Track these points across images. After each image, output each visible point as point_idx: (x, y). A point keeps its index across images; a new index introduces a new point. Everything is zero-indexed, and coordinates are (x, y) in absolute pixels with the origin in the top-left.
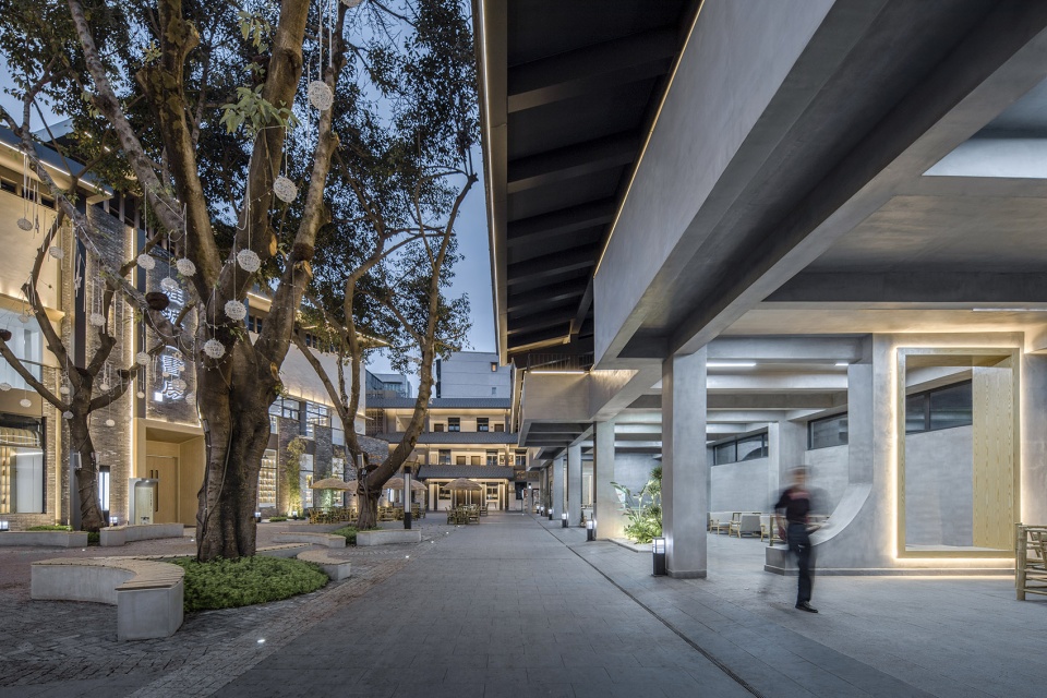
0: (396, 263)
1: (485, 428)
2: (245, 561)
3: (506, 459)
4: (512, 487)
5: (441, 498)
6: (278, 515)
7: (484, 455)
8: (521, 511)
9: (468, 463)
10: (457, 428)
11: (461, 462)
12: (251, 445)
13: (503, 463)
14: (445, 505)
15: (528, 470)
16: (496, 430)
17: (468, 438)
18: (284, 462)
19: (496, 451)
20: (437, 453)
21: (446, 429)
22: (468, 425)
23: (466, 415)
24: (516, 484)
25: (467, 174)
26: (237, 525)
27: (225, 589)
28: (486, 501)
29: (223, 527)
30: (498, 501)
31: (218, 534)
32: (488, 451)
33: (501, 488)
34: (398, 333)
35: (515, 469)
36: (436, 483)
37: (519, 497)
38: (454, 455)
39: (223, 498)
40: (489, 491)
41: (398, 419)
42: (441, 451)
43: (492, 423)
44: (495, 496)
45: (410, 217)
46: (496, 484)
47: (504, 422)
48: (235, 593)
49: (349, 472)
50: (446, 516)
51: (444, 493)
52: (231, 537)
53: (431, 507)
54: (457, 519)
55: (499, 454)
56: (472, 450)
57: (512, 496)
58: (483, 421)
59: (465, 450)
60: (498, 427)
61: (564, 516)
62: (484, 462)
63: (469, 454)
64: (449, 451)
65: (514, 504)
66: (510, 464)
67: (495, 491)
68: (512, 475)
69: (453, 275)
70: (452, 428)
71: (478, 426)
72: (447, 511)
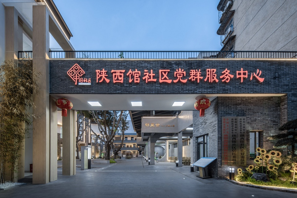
4: (138, 152)
7: (133, 145)
8: (141, 157)
9: (129, 147)
10: (127, 139)
12: (110, 150)
13: (137, 147)
14: (124, 156)
16: (135, 140)
17: (129, 142)
18: (96, 148)
19: (135, 144)
21: (124, 139)
22: (129, 139)
23: (129, 136)
24: (140, 151)
28: (133, 155)
30: (136, 155)
32: (133, 144)
36: (122, 151)
37: (140, 154)
38: (126, 145)
39: (108, 155)
40: (134, 153)
46: (135, 151)
50: (125, 158)
51: (124, 153)
52: (108, 158)
54: (127, 158)
56: (130, 144)
57: (139, 154)
58: (132, 138)
59: (128, 144)
62: (133, 147)
63: (129, 145)
65: (139, 156)
68: (138, 149)
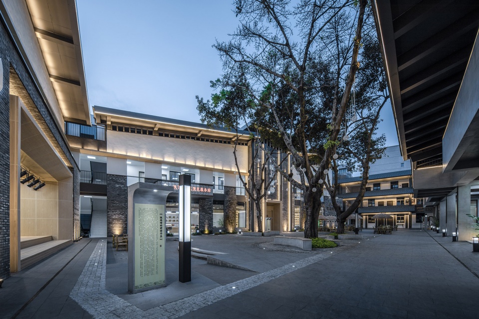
0: (350, 131)
1: (396, 186)
2: (317, 239)
3: (410, 201)
4: (414, 216)
5: (369, 222)
6: (301, 229)
7: (395, 200)
8: (421, 229)
9: (385, 204)
10: (379, 188)
11: (381, 204)
12: (317, 210)
13: (408, 204)
14: (372, 226)
15: (424, 206)
16: (403, 187)
17: (385, 192)
18: (302, 210)
19: (403, 198)
20: (367, 201)
21: (372, 189)
22: (385, 186)
23: (384, 181)
24: (417, 215)
25: (384, 96)
26: (314, 230)
27: (315, 244)
28: (397, 224)
29: (311, 230)
30: (404, 224)
31: (310, 232)
32: (398, 198)
33: (407, 217)
34: (350, 156)
35: (416, 206)
36: (366, 215)
37: (419, 221)
38: (377, 201)
39: (311, 223)
40: (398, 219)
41: (346, 188)
42: (369, 200)
43: (400, 184)
44: (402, 221)
45: (357, 115)
46: (404, 215)
47: (408, 182)
48: (318, 245)
49: (326, 212)
50: (373, 231)
51: (370, 220)
52: (313, 233)
53: (364, 226)
54: (379, 231)
55: (405, 199)
56: (388, 198)
57: (414, 221)
58: (394, 183)
59: (383, 198)
60: (405, 186)
61: (444, 231)
62: (395, 203)
63: (385, 201)
64: (374, 200)
65: (415, 225)
66: (413, 204)
67: (403, 218)
68: (414, 210)
69: (377, 128)
70: (376, 188)
71: (392, 186)
72: (374, 229)
